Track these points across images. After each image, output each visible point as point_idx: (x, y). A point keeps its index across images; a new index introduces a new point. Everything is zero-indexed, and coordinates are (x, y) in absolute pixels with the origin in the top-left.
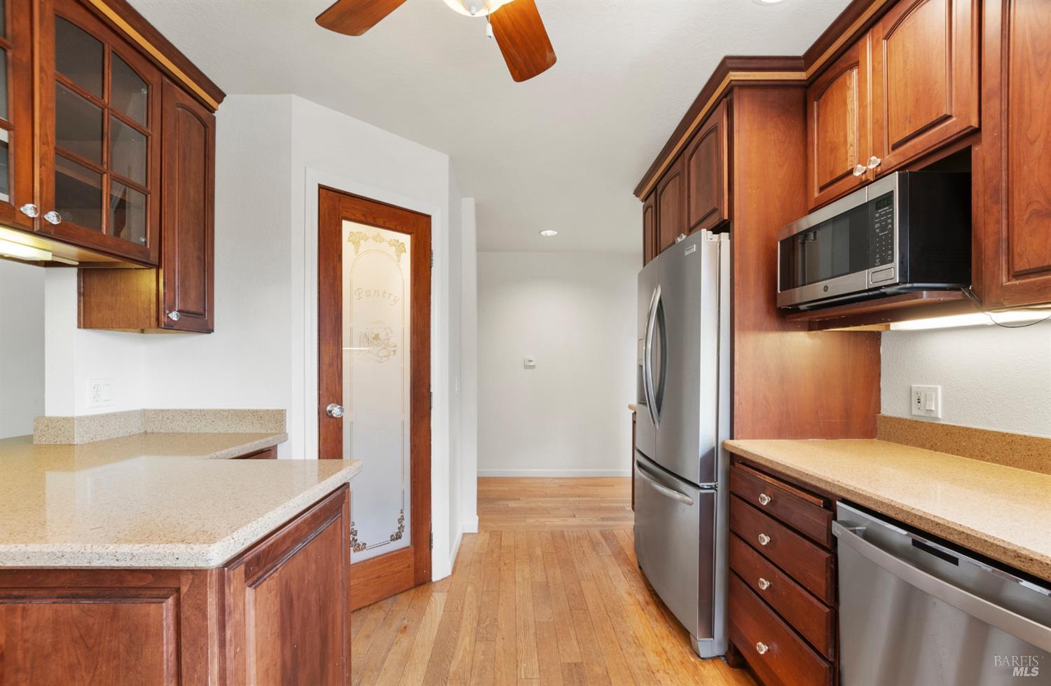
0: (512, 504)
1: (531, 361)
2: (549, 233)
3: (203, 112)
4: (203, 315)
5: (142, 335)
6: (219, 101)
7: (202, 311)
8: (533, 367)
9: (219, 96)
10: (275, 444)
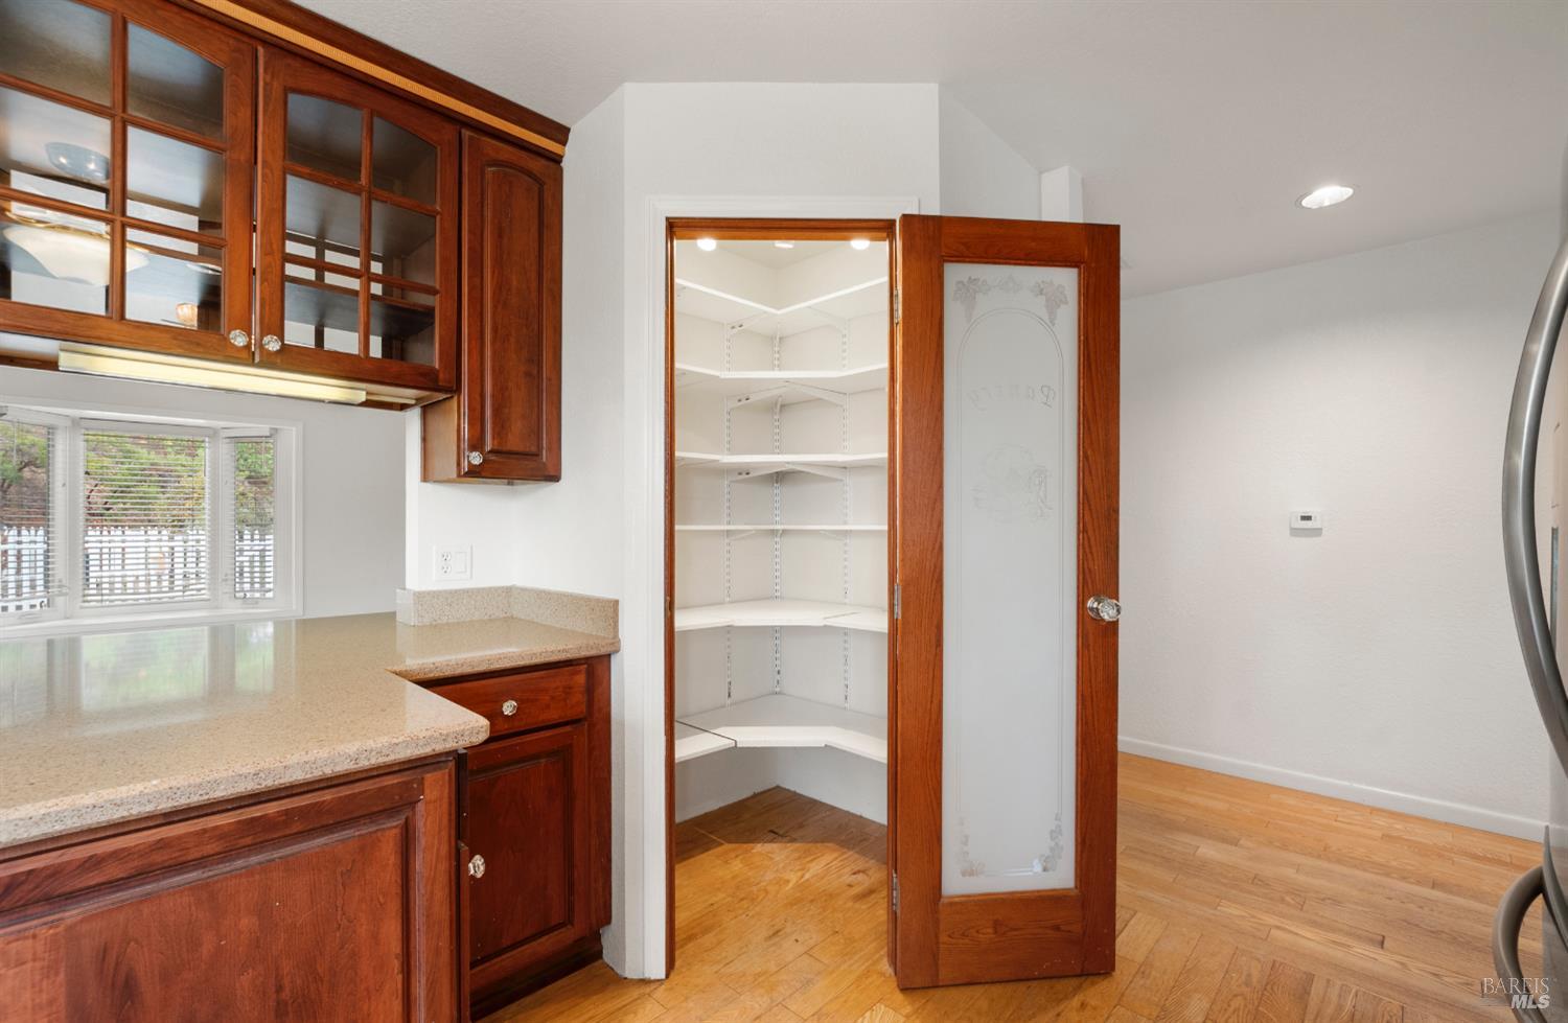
0: (1208, 850)
1: (1308, 518)
2: (1328, 195)
3: (536, 165)
4: (537, 455)
5: (510, 487)
6: (564, 143)
7: (534, 449)
8: (1317, 532)
9: (560, 133)
10: (603, 651)
